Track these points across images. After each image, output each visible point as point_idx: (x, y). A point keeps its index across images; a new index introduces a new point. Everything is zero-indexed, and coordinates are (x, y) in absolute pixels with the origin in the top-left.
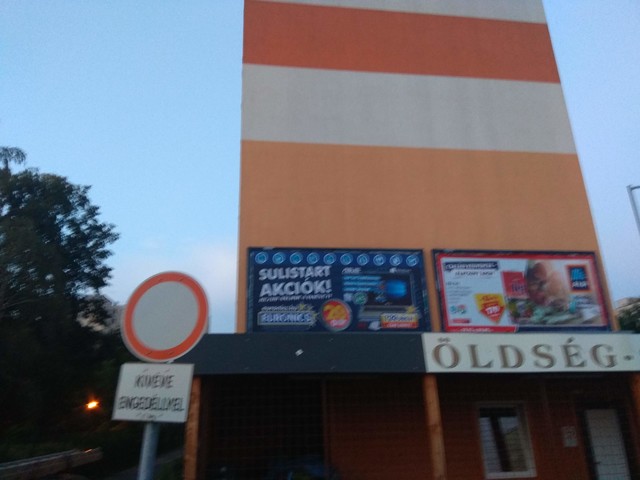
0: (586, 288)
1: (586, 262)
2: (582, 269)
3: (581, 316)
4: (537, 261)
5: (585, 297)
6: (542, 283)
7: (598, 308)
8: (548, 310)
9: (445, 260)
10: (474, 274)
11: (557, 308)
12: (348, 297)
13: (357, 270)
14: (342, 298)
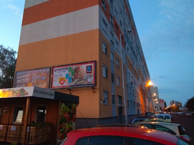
0: (91, 72)
1: (92, 64)
2: (91, 66)
3: (87, 81)
4: (78, 66)
5: (90, 75)
6: (78, 72)
7: (93, 78)
8: (78, 80)
9: (55, 69)
10: (61, 72)
11: (81, 79)
12: (33, 81)
13: (35, 74)
14: (31, 81)
